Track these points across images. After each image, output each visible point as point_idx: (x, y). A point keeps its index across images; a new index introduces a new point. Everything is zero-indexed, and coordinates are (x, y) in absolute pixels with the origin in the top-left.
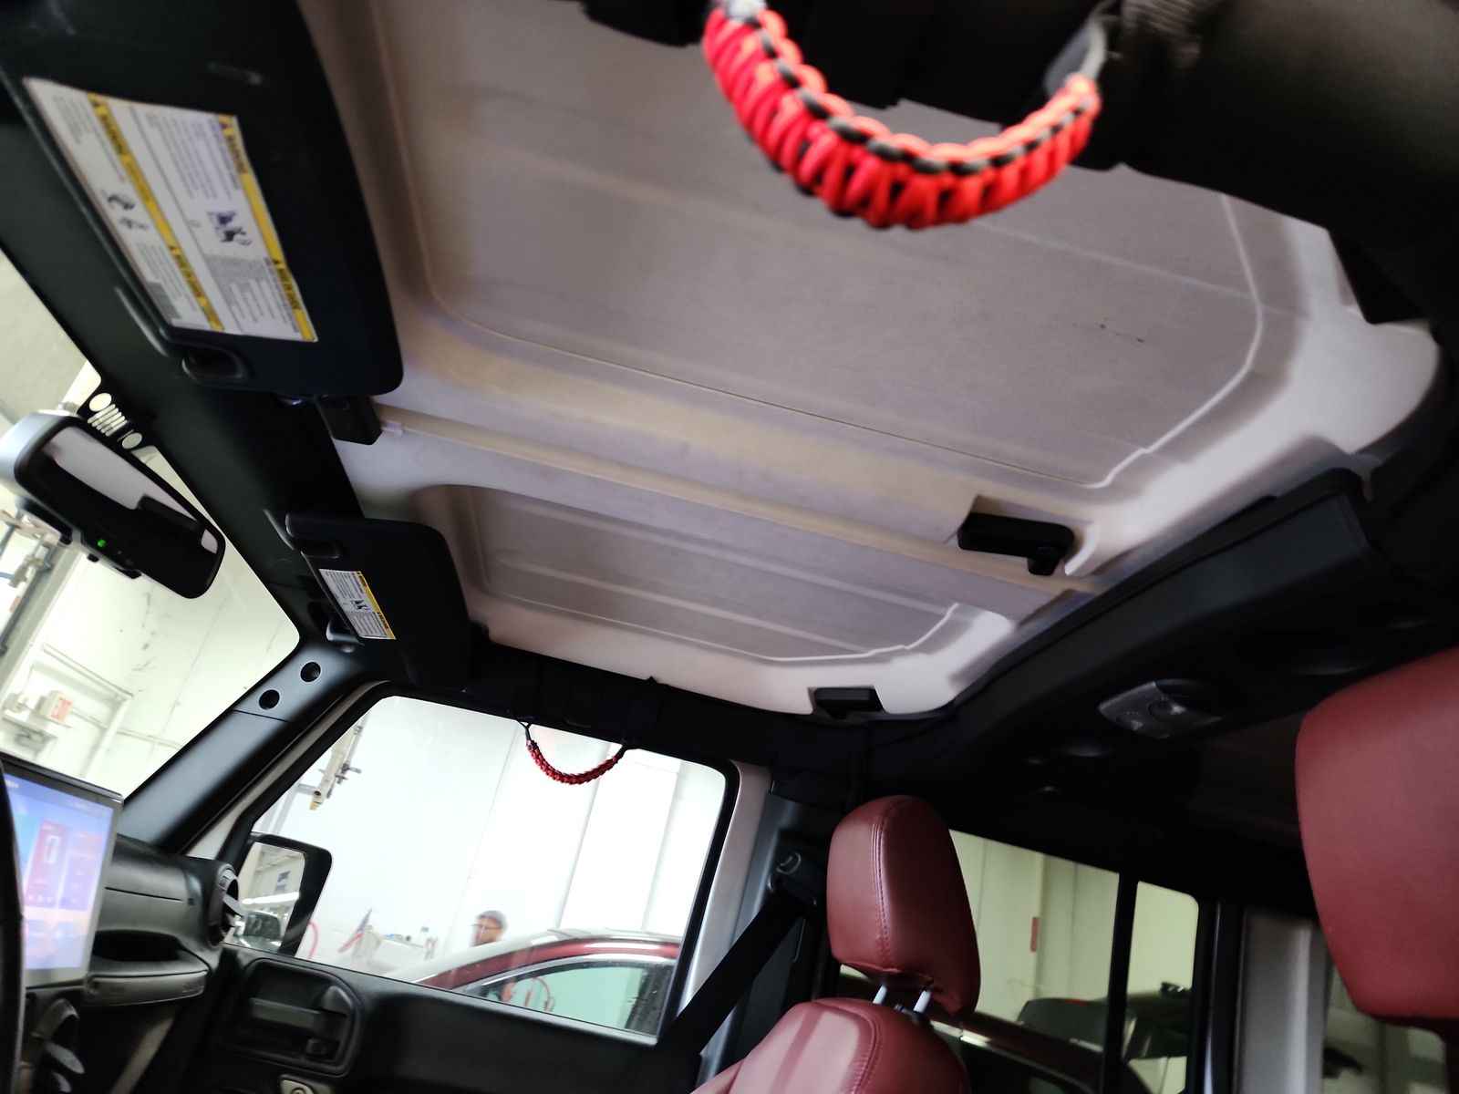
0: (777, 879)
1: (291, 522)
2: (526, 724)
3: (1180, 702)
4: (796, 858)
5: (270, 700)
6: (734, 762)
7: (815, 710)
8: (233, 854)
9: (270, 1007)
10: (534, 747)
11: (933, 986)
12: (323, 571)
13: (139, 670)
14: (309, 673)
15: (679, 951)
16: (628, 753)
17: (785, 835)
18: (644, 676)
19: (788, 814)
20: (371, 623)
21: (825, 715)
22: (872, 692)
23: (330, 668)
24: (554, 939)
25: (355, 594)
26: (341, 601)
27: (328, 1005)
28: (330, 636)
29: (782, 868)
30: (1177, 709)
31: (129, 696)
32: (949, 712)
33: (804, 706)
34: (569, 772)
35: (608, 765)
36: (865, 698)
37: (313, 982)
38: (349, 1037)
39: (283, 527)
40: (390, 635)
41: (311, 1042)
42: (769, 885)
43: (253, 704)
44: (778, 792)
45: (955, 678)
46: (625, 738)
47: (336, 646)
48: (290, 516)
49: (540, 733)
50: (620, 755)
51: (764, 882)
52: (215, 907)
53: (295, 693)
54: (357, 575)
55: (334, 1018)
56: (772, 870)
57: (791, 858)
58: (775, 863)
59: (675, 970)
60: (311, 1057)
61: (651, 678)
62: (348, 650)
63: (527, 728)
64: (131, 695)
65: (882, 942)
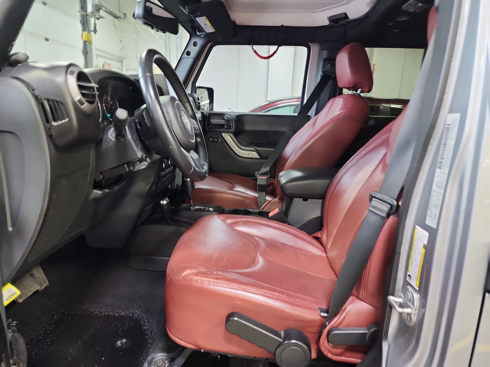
0: (324, 72)
1: (188, 8)
2: (252, 46)
3: (420, 2)
4: (328, 65)
5: (188, 53)
6: (309, 43)
7: (330, 23)
8: (194, 91)
9: (214, 121)
10: (255, 52)
11: (361, 87)
12: (196, 18)
13: (122, 50)
14: (195, 44)
15: (300, 100)
16: (279, 48)
17: (325, 60)
18: (280, 25)
19: (325, 54)
20: (208, 28)
21: (332, 23)
22: (345, 14)
23: (200, 42)
24: (267, 103)
25: (204, 22)
26: (201, 25)
27: (226, 119)
28: (198, 34)
29: (325, 69)
30: (420, 4)
31: (124, 59)
32: (367, 15)
33: (327, 23)
34: (266, 56)
35: (275, 52)
36: (343, 16)
37: (221, 115)
38: (232, 124)
39: (185, 9)
40: (214, 30)
41: (225, 126)
42: (322, 74)
43: (185, 55)
44: (322, 49)
45: (368, 4)
46: (278, 44)
47: (199, 36)
48: (187, 7)
49: (256, 47)
50: (278, 49)
51: (321, 73)
52: (197, 103)
53: (194, 51)
54: (204, 17)
55: (228, 121)
56: (322, 70)
57: (327, 66)
58: (323, 68)
59: (300, 104)
60: (226, 129)
61: (282, 25)
62: (202, 36)
63: (252, 47)
64: (124, 58)
65: (348, 80)
